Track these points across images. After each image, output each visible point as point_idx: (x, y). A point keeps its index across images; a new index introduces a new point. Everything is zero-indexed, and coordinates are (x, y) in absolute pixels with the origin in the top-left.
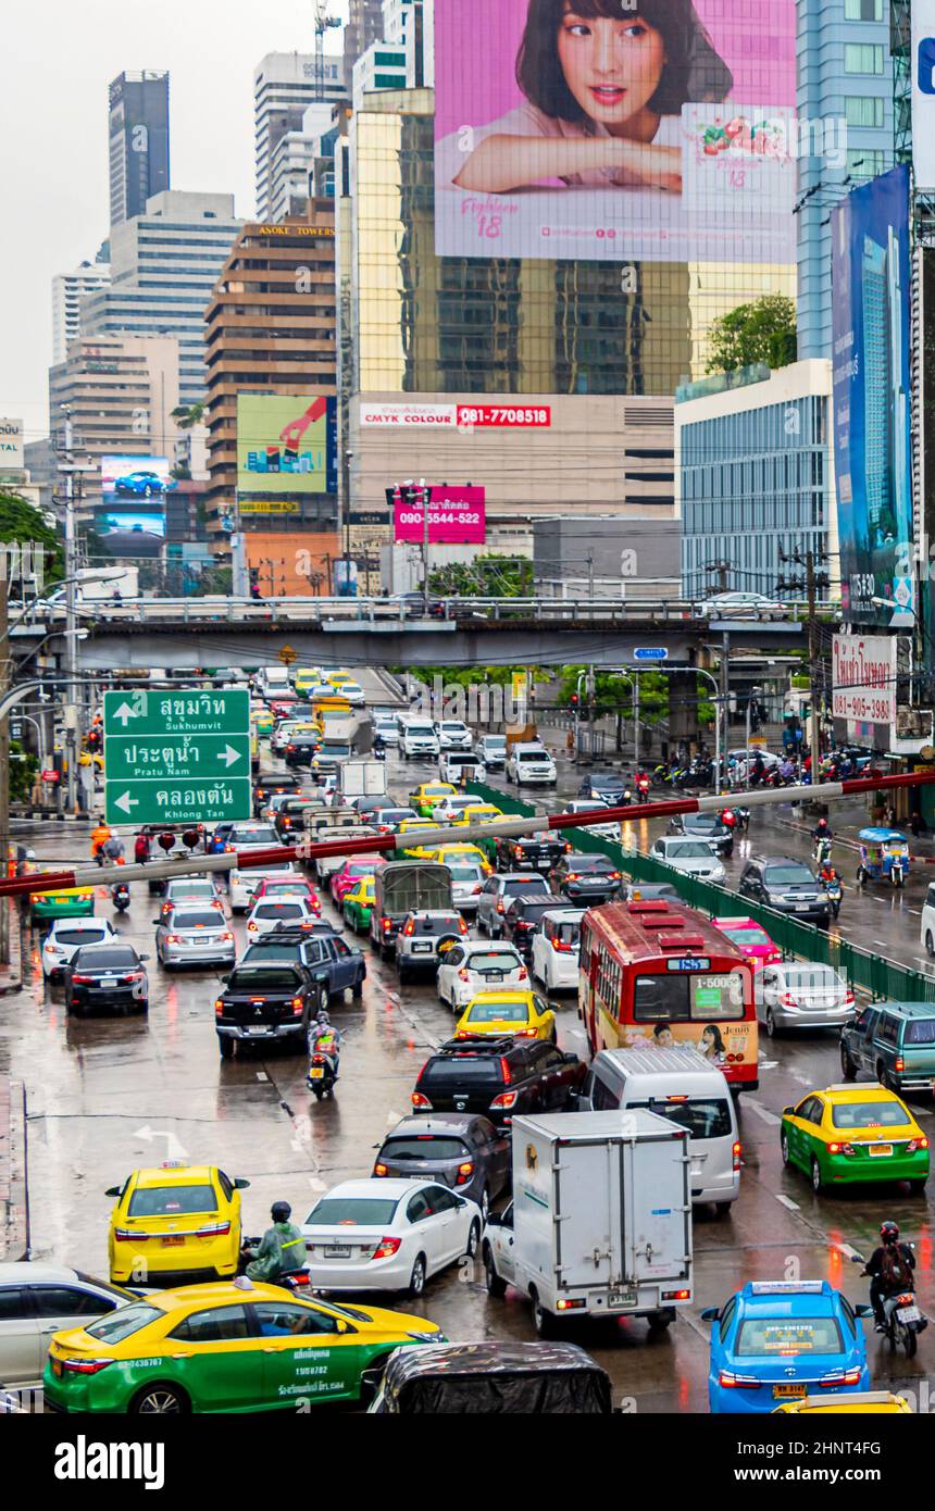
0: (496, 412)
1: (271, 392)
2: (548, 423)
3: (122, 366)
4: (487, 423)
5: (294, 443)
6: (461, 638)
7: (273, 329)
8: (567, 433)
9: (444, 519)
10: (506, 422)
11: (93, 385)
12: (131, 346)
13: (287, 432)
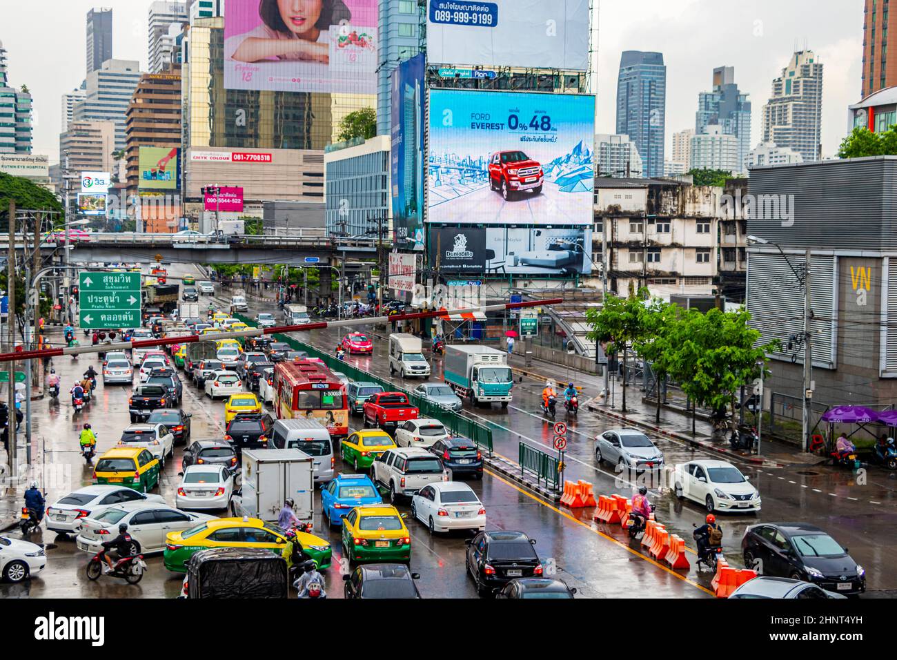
0: (248, 156)
1: (153, 146)
2: (270, 161)
3: (91, 134)
4: (244, 160)
5: (162, 168)
6: (232, 252)
7: (154, 119)
8: (279, 165)
9: (226, 201)
10: (253, 160)
11: (78, 142)
12: (95, 125)
13: (160, 163)
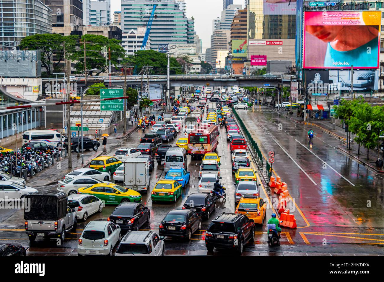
0: (273, 42)
1: (238, 39)
2: (282, 44)
3: (222, 35)
4: (271, 44)
5: (241, 48)
6: (238, 82)
7: (241, 28)
8: (285, 46)
9: (259, 61)
10: (275, 44)
11: (217, 38)
12: (224, 31)
13: (240, 46)
